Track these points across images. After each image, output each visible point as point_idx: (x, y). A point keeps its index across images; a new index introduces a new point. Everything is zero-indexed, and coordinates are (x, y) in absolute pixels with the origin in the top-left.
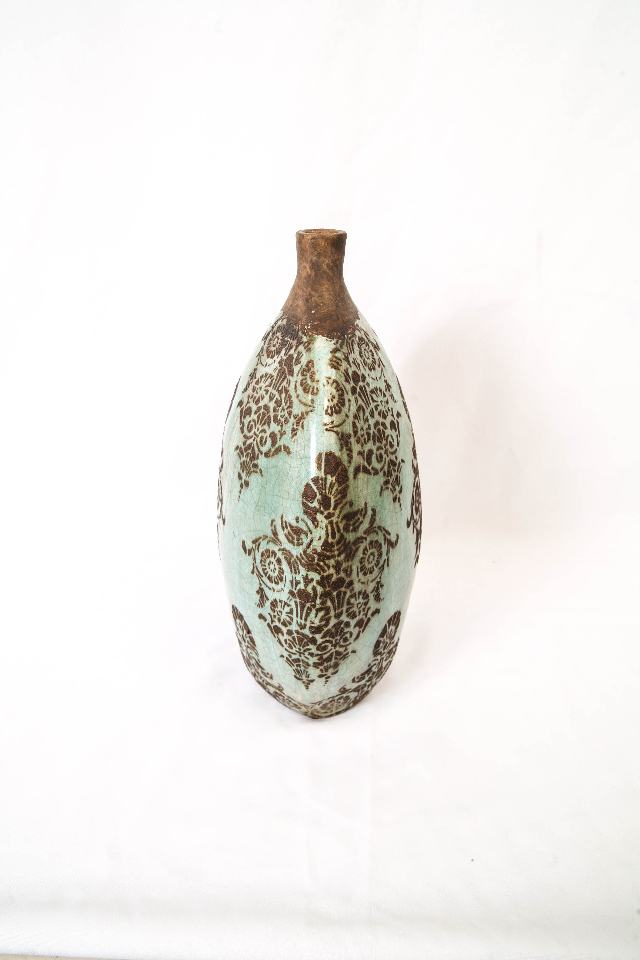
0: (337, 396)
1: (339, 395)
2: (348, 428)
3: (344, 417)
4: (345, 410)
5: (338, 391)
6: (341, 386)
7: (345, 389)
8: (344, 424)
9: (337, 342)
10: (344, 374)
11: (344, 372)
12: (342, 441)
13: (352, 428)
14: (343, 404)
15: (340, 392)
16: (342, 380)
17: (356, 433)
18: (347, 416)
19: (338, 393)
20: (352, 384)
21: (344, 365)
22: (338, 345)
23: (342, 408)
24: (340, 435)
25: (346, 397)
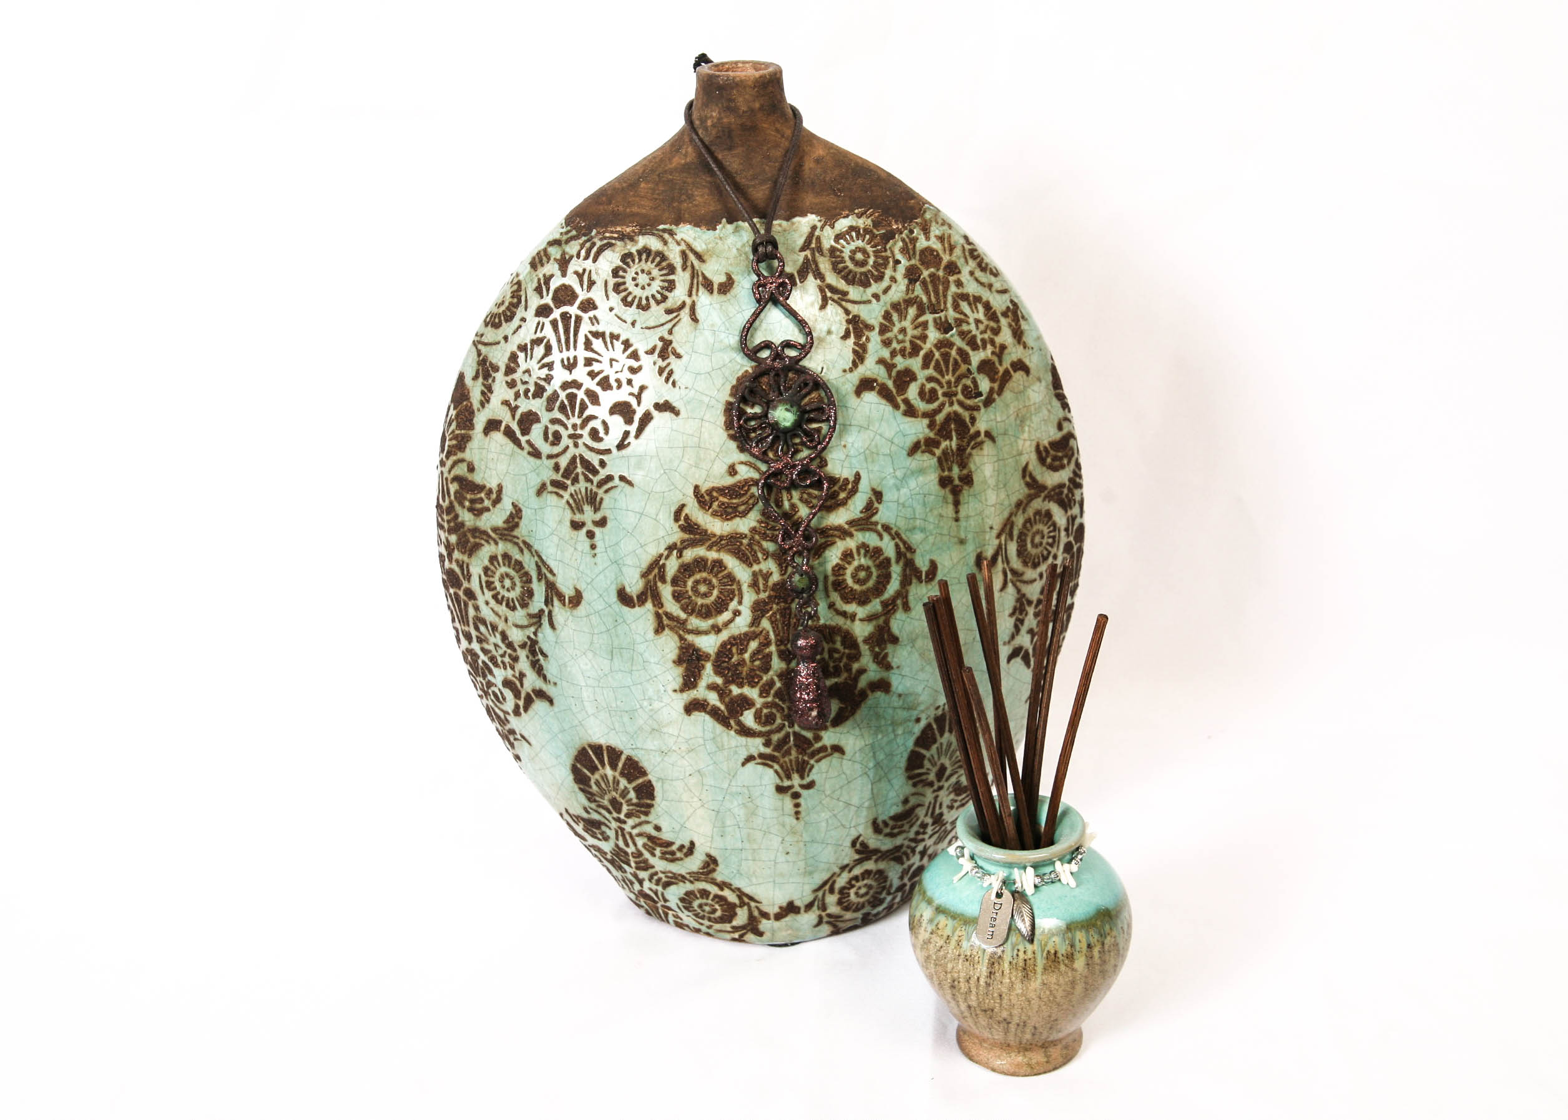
0: (507, 304)
1: (511, 304)
2: (499, 356)
3: (500, 338)
4: (507, 328)
5: (512, 297)
6: (522, 293)
7: (526, 301)
8: (494, 347)
9: (567, 233)
10: (539, 280)
11: (541, 276)
12: (481, 368)
13: (506, 360)
14: (509, 319)
15: (515, 300)
16: (530, 287)
17: (510, 371)
18: (506, 338)
19: (511, 300)
20: (548, 300)
21: (552, 268)
22: (565, 237)
23: (504, 323)
24: (481, 358)
25: (520, 313)
